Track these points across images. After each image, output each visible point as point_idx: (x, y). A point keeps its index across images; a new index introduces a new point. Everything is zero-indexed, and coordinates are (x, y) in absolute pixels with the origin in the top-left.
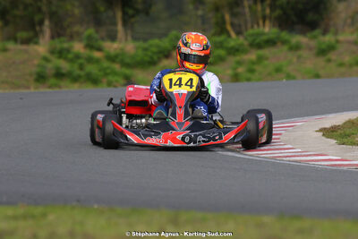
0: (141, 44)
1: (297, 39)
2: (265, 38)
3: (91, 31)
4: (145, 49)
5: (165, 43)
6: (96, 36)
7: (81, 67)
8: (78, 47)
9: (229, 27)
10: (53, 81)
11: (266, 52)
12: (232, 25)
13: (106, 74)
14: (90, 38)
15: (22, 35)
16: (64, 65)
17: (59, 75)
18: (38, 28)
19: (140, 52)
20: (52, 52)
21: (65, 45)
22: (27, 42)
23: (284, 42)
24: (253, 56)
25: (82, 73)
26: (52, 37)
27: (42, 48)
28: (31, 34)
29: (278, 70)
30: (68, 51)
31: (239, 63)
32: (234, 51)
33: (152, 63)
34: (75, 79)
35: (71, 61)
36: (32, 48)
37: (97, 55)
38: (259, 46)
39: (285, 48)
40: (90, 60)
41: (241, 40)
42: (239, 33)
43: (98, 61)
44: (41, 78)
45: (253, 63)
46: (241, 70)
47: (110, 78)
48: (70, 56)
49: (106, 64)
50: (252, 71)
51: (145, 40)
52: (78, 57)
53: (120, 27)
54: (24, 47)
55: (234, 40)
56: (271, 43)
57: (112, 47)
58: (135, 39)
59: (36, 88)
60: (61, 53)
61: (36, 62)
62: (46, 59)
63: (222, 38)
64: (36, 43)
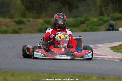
0: (74, 19)
4: (76, 21)
5: (82, 19)
9: (104, 13)
11: (117, 22)
19: (74, 22)
20: (45, 22)
21: (49, 19)
22: (36, 18)
27: (41, 21)
30: (50, 21)
31: (107, 26)
32: (105, 22)
33: (78, 26)
35: (51, 25)
36: (38, 20)
38: (114, 20)
41: (108, 18)
42: (108, 15)
44: (41, 31)
48: (51, 23)
51: (76, 17)
54: (35, 20)
56: (118, 19)
58: (73, 17)
61: (39, 25)
62: (42, 24)
63: (102, 17)
64: (40, 18)
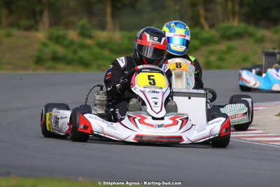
0: (126, 34)
1: (262, 33)
2: (234, 31)
3: (84, 21)
4: (130, 38)
6: (88, 26)
7: (75, 52)
8: (72, 35)
9: (202, 20)
10: (50, 63)
11: (234, 43)
12: (206, 19)
13: (96, 59)
14: (83, 27)
15: (25, 22)
16: (61, 50)
17: (56, 58)
18: (38, 17)
19: (126, 41)
20: (50, 38)
21: (62, 33)
22: (28, 28)
23: (251, 35)
24: (223, 46)
25: (75, 57)
26: (51, 25)
27: (41, 35)
28: (32, 22)
29: (245, 59)
30: (64, 37)
31: (212, 53)
32: (206, 42)
34: (70, 62)
35: (67, 47)
36: (33, 34)
37: (88, 42)
38: (229, 38)
39: (251, 41)
40: (83, 46)
41: (213, 33)
42: (212, 26)
43: (89, 47)
44: (39, 61)
45: (224, 53)
46: (212, 58)
47: (100, 62)
48: (66, 42)
49: (96, 50)
50: (222, 59)
51: (131, 30)
52: (72, 43)
53: (109, 19)
54: (26, 33)
55: (207, 32)
56: (239, 35)
57: (102, 35)
58: (122, 29)
59: (34, 70)
60: (57, 40)
61: (36, 46)
62: (45, 45)
63: (197, 30)
64: (37, 30)
